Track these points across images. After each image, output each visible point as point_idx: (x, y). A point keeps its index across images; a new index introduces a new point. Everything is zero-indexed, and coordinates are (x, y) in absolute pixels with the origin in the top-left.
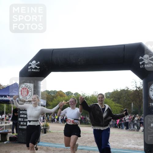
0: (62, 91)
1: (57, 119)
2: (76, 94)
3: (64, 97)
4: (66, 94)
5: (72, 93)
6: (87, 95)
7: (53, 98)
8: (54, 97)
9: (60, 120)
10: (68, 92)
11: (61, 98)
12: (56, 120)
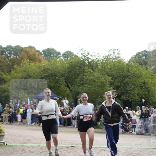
0: (34, 48)
1: (21, 114)
2: (68, 54)
3: (40, 61)
4: (45, 54)
5: (59, 53)
6: (94, 58)
7: (13, 65)
8: (13, 62)
9: (29, 117)
10: (48, 49)
11: (32, 64)
12: (19, 117)
